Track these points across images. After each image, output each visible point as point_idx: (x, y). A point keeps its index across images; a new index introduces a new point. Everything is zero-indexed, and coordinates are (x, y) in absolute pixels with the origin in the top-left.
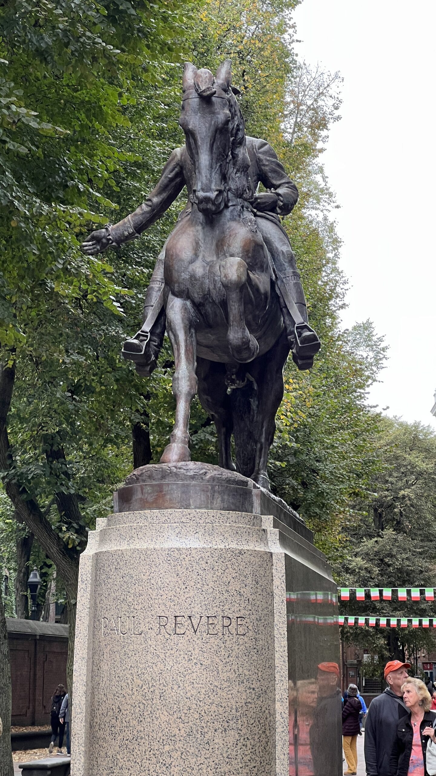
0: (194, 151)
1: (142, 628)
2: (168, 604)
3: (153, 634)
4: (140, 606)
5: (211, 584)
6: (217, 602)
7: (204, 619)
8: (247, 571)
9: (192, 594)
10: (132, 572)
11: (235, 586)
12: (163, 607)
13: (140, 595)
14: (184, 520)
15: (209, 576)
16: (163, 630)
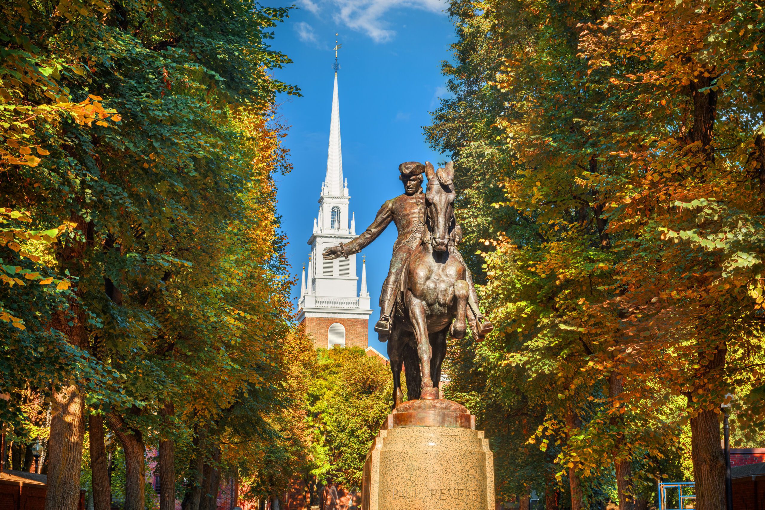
0: (435, 215)
1: (421, 495)
2: (437, 482)
3: (428, 499)
4: (420, 483)
5: (460, 471)
6: (463, 481)
7: (457, 491)
8: (477, 464)
9: (450, 476)
10: (414, 463)
11: (472, 472)
12: (434, 484)
13: (420, 476)
14: (443, 433)
15: (459, 467)
16: (434, 497)
